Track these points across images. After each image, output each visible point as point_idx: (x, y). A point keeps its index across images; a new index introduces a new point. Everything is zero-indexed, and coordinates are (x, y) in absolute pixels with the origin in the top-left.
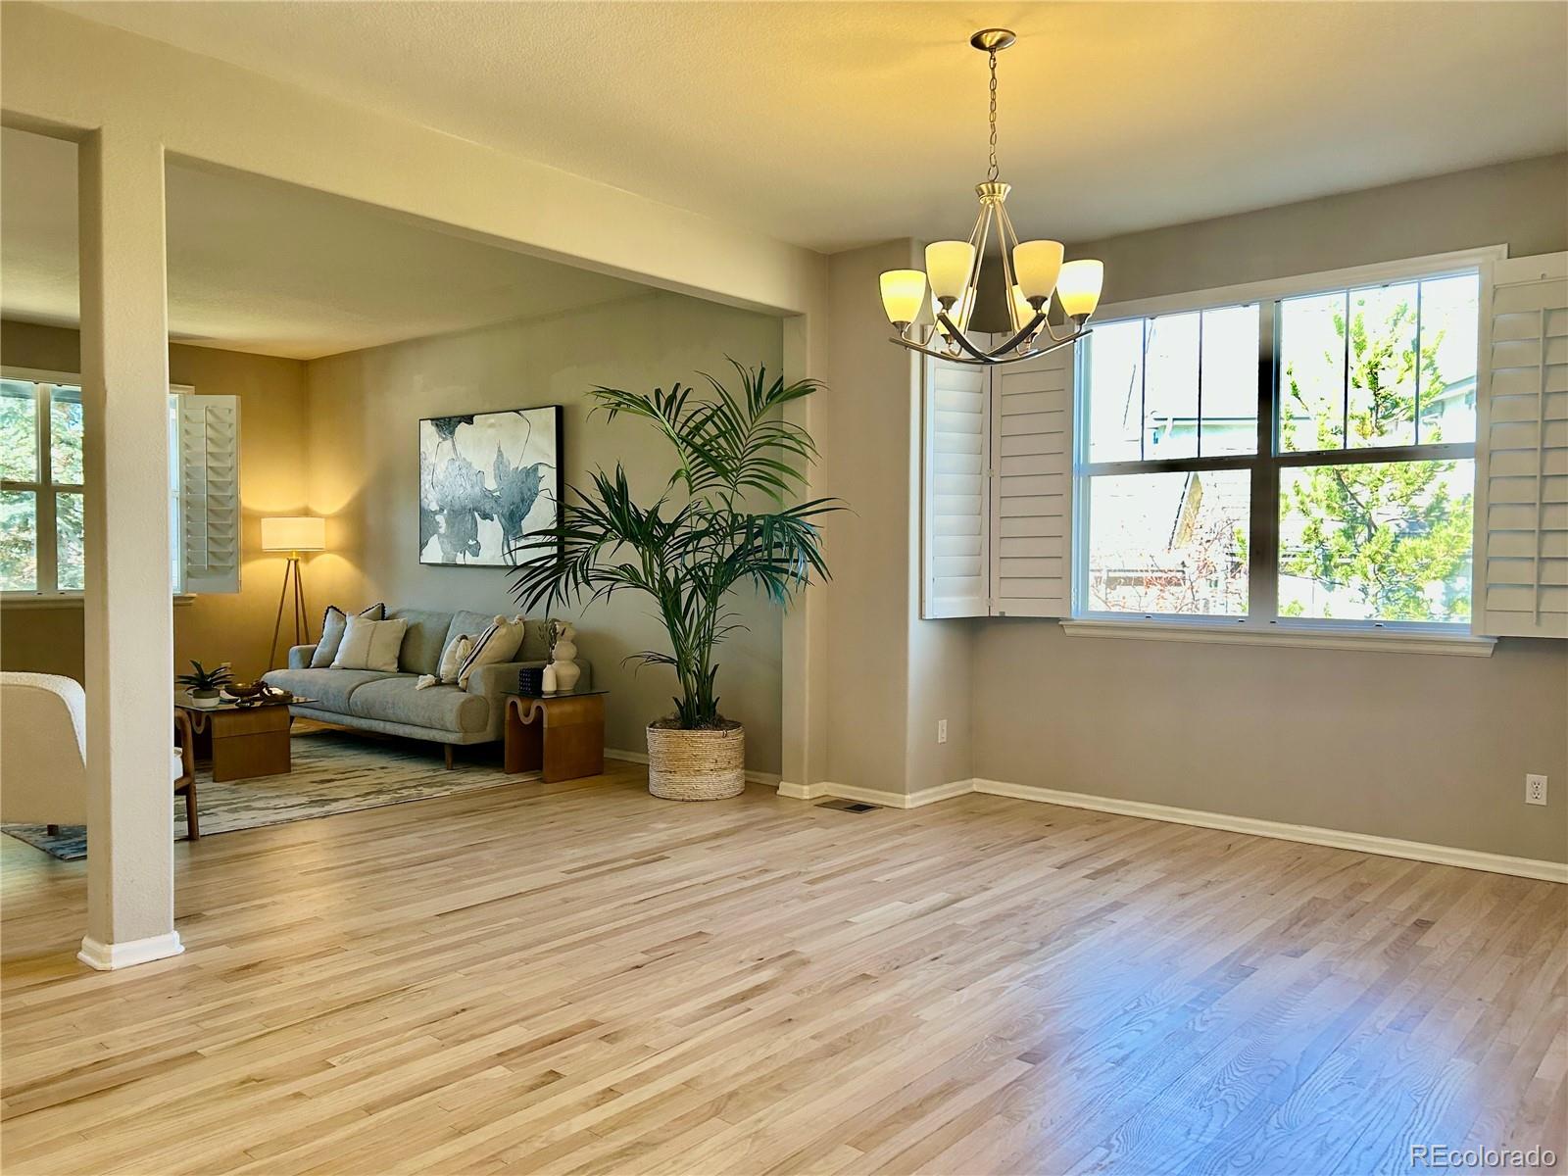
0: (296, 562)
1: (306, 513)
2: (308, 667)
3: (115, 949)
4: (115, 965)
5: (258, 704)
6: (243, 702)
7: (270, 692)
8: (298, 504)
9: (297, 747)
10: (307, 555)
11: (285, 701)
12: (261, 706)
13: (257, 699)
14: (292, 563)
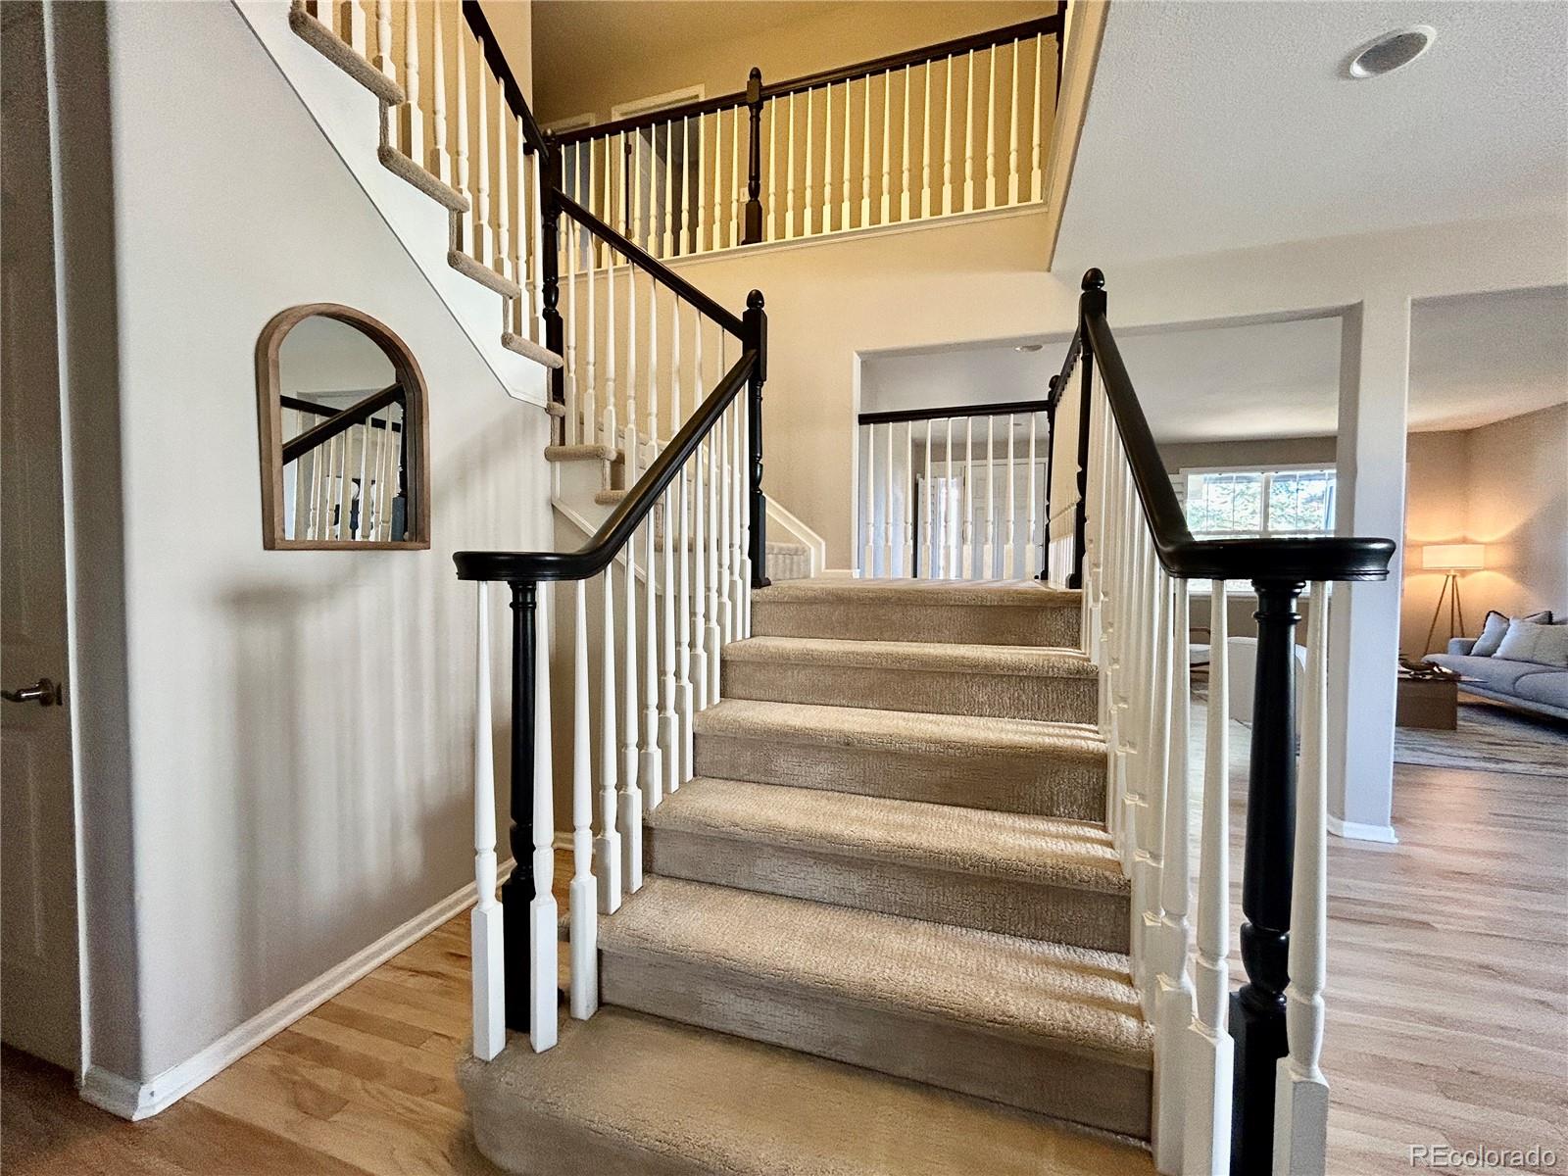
0: (1454, 577)
1: (1464, 541)
2: (1468, 654)
3: (1345, 824)
4: (1345, 835)
5: (1428, 677)
6: (1415, 674)
7: (1440, 670)
8: (1457, 535)
9: (1461, 712)
10: (1464, 572)
11: (1453, 679)
12: (1431, 679)
13: (1428, 674)
14: (1450, 578)
